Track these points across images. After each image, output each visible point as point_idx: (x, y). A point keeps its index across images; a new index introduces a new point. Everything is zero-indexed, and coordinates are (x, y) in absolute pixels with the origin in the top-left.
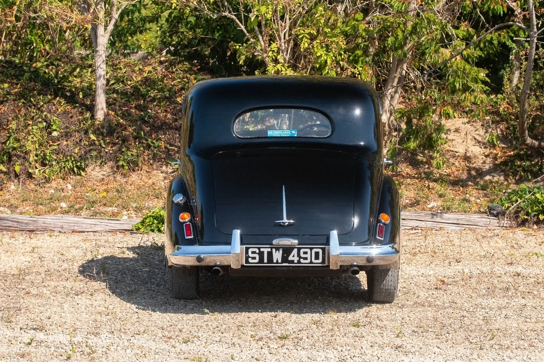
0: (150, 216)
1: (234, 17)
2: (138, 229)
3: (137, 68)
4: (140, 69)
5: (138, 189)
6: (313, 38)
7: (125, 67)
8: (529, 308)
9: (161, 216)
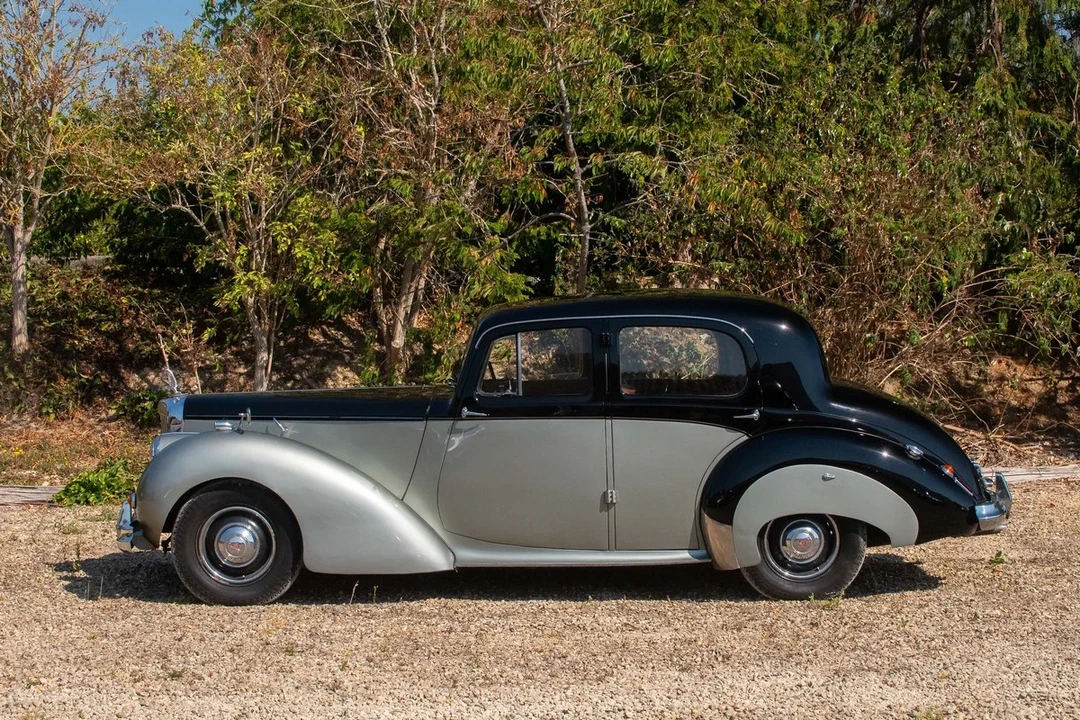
0: (76, 482)
1: (189, 210)
2: (60, 500)
3: (73, 281)
4: (77, 282)
5: (67, 444)
6: (293, 235)
7: (57, 280)
8: (547, 613)
9: (89, 481)
